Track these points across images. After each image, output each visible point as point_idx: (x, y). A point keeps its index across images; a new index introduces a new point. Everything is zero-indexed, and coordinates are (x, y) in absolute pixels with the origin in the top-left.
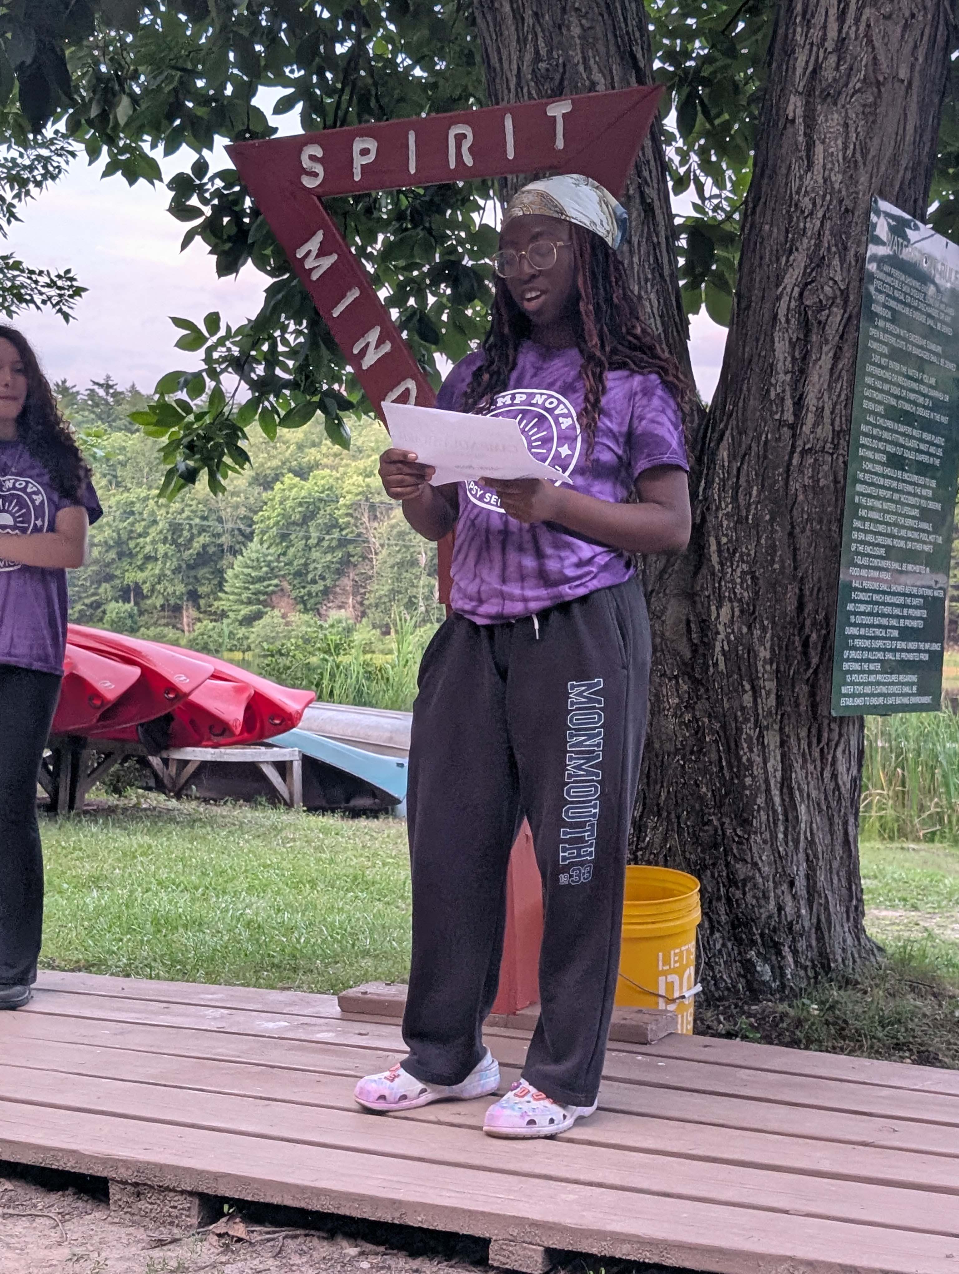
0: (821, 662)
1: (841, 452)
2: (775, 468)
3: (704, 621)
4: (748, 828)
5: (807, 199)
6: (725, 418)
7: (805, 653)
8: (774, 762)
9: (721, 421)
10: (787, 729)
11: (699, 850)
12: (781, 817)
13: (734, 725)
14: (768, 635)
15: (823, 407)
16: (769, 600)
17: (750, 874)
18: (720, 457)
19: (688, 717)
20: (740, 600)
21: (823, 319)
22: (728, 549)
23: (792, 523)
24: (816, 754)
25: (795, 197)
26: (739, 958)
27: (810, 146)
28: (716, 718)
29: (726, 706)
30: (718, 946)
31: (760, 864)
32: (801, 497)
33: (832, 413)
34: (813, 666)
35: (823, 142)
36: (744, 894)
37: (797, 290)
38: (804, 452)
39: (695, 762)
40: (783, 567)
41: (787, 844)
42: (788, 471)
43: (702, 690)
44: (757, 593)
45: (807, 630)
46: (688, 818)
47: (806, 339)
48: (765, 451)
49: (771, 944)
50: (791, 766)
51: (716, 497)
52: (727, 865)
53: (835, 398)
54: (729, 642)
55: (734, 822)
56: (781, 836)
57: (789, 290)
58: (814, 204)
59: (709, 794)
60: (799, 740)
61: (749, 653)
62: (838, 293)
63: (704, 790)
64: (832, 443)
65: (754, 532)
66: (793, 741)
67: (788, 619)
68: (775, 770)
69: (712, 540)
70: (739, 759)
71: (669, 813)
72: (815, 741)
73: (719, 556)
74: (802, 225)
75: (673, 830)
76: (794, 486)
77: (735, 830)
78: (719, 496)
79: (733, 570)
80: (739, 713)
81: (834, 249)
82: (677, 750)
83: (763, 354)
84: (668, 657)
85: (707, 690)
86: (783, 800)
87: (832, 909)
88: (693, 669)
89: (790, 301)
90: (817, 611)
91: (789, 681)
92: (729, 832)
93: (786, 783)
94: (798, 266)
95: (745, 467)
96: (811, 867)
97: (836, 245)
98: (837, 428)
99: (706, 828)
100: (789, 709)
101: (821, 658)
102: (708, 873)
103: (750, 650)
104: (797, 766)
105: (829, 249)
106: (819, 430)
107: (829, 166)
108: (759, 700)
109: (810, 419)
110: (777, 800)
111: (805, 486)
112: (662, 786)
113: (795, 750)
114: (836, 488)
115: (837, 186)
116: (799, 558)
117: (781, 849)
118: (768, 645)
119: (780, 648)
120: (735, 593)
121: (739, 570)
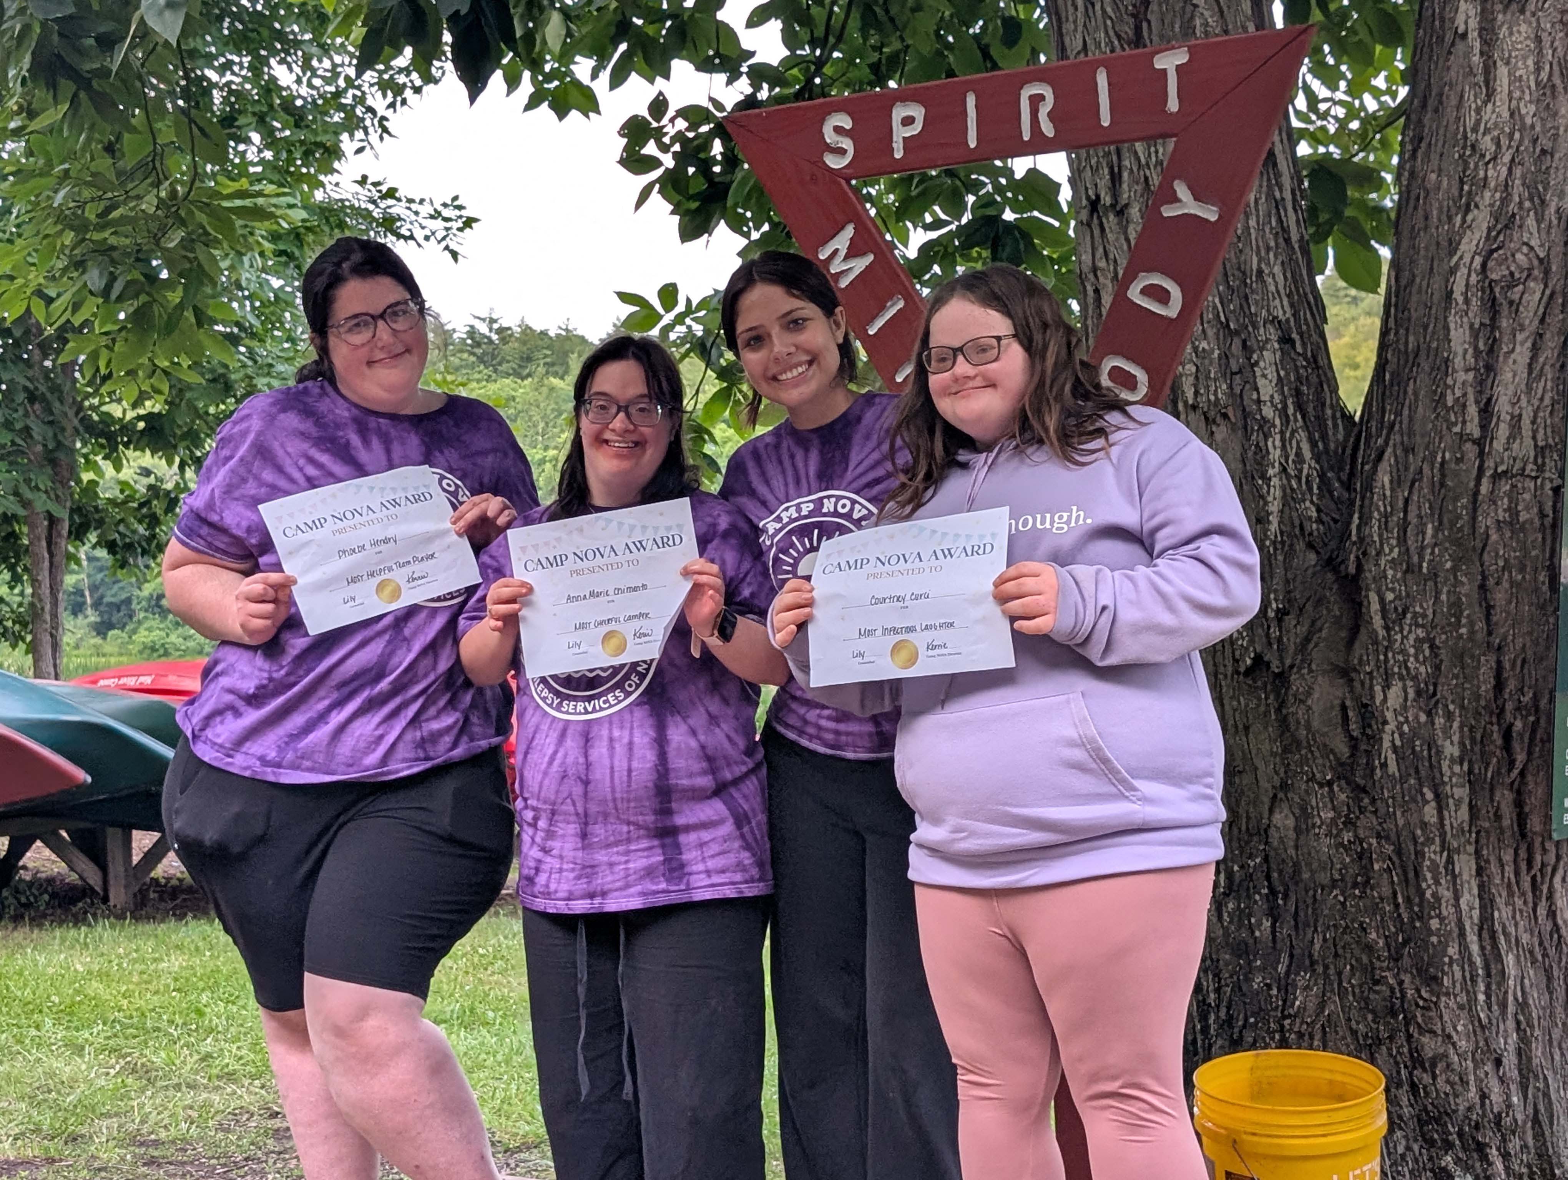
0: (1529, 760)
1: (1547, 475)
2: (1456, 499)
3: (1366, 706)
4: (1435, 987)
5: (1488, 138)
6: (1384, 432)
7: (1507, 746)
8: (1469, 898)
9: (1379, 436)
10: (1485, 852)
11: (1370, 1017)
12: (1480, 972)
13: (1412, 848)
14: (1456, 725)
15: (1520, 415)
16: (1456, 677)
17: (1442, 1051)
18: (1379, 484)
19: (1347, 836)
20: (1415, 678)
21: (1516, 297)
22: (1396, 609)
23: (1483, 572)
24: (1526, 884)
25: (1472, 137)
26: (1429, 1165)
27: (1489, 69)
28: (1387, 838)
29: (1401, 822)
30: (1401, 1149)
31: (1455, 1038)
32: (1494, 537)
33: (1533, 422)
34: (1519, 765)
35: (1508, 63)
36: (1434, 1077)
37: (1478, 260)
38: (1496, 477)
39: (1360, 897)
40: (1472, 632)
41: (1490, 1008)
42: (1475, 501)
43: (1366, 801)
44: (1438, 668)
45: (1508, 717)
46: (1353, 975)
47: (1493, 325)
48: (1443, 476)
49: (1473, 1146)
50: (1492, 901)
51: (1376, 538)
52: (1409, 1037)
53: (1536, 403)
54: (1402, 735)
55: (1418, 981)
56: (1481, 997)
57: (1467, 259)
58: (1498, 145)
59: (1381, 943)
60: (1502, 866)
61: (1429, 750)
62: (1536, 262)
63: (1374, 935)
64: (1535, 462)
65: (1430, 584)
66: (1494, 868)
67: (1483, 703)
68: (1472, 908)
69: (1373, 597)
70: (1421, 893)
71: (1326, 967)
72: (1523, 866)
73: (1384, 617)
74: (1482, 174)
75: (1332, 991)
76: (1485, 522)
77: (1418, 991)
78: (1380, 536)
79: (1403, 638)
80: (1419, 832)
81: (1527, 204)
82: (1334, 881)
83: (1434, 345)
84: (1317, 754)
85: (1373, 801)
86: (1482, 948)
87: (1553, 1097)
88: (1352, 770)
89: (1469, 275)
90: (1521, 690)
91: (1487, 786)
92: (1410, 993)
93: (1486, 925)
94: (1479, 227)
95: (1415, 498)
96: (1524, 1040)
97: (1531, 199)
98: (1541, 444)
99: (1377, 988)
100: (1487, 825)
101: (1530, 753)
102: (1384, 1048)
103: (1431, 744)
104: (1500, 901)
105: (1521, 203)
106: (1516, 446)
107: (1517, 94)
108: (1446, 813)
109: (1503, 431)
110: (1475, 948)
111: (1498, 521)
112: (1316, 930)
113: (1498, 881)
114: (1542, 524)
115: (1528, 121)
116: (1494, 619)
117: (1482, 1015)
118: (1456, 738)
119: (1473, 740)
120: (1407, 668)
121: (1412, 637)
